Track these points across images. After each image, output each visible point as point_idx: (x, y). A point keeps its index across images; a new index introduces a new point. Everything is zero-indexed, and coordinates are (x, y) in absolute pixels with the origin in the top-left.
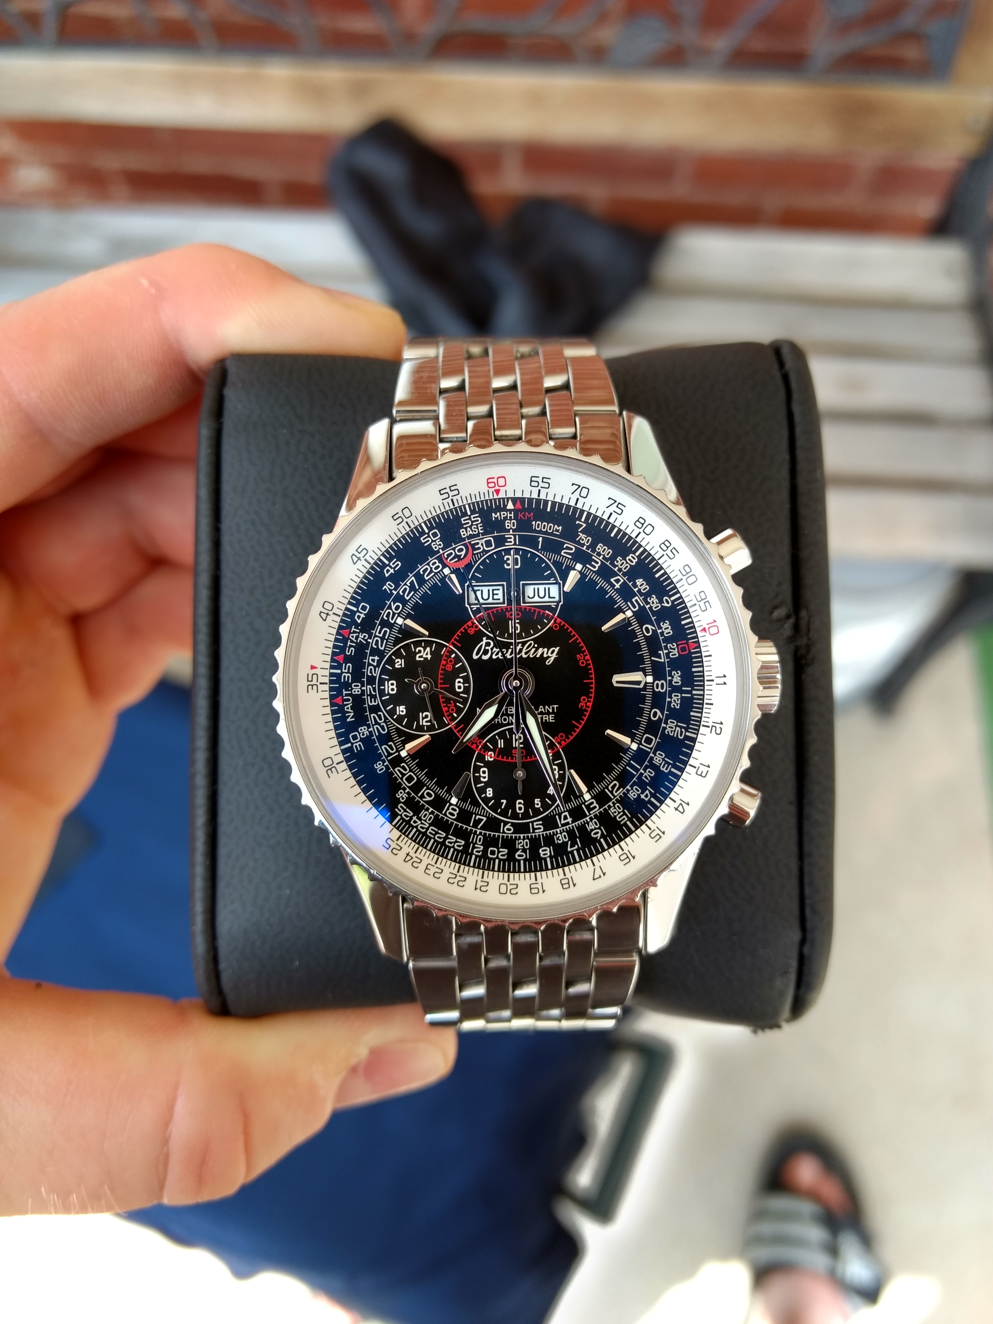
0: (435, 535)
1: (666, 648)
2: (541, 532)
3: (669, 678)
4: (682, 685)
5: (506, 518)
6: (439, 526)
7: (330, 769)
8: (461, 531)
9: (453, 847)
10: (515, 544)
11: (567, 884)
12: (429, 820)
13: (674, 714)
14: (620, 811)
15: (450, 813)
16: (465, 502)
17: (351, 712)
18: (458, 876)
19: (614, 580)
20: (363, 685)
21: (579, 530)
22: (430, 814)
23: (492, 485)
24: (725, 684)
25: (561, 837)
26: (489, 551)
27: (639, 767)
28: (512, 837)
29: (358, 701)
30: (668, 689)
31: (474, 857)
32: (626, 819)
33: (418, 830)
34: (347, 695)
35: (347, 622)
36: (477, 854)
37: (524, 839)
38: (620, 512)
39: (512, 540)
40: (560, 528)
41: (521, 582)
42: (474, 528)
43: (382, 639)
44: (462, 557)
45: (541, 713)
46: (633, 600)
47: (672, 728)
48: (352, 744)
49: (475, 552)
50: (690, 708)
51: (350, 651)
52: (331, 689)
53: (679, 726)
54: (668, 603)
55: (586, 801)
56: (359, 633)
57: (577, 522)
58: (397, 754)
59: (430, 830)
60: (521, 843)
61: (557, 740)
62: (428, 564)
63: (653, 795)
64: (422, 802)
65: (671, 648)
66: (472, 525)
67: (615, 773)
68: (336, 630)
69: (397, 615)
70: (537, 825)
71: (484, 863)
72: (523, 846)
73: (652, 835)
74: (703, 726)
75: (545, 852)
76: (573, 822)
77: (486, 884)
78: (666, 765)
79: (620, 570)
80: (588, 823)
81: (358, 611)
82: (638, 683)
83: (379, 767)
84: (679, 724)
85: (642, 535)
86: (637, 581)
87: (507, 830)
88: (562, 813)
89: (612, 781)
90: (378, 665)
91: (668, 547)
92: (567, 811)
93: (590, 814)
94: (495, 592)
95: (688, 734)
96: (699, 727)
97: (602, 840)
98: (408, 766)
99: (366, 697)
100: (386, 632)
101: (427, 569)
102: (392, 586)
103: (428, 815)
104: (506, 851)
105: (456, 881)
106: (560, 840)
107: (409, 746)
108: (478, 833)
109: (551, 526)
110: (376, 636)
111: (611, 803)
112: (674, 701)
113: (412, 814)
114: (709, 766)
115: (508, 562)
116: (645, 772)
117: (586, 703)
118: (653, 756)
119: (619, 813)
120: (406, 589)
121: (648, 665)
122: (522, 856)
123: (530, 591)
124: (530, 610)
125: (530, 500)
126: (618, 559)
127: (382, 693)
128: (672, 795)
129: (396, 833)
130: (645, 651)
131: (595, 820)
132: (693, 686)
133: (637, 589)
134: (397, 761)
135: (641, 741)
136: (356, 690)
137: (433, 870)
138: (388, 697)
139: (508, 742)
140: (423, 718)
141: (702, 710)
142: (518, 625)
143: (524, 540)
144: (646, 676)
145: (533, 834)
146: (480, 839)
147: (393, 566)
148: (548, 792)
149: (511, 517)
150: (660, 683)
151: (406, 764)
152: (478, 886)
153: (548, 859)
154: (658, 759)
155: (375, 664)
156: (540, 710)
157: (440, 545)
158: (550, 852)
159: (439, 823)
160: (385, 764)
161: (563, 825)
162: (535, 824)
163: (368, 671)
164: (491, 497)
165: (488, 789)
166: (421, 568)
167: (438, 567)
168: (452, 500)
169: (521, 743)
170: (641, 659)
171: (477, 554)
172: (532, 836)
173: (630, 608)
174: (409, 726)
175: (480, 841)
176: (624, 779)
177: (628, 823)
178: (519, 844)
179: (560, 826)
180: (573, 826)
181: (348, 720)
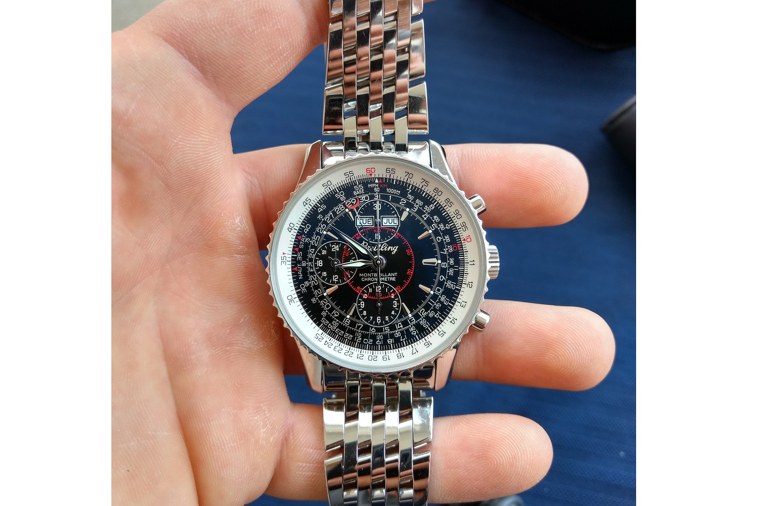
0: (342, 194)
1: (447, 248)
2: (390, 193)
3: (448, 261)
4: (454, 265)
5: (374, 187)
6: (344, 190)
7: (291, 301)
8: (354, 192)
9: (347, 338)
10: (379, 199)
11: (400, 356)
12: (336, 326)
13: (450, 278)
14: (425, 322)
15: (346, 322)
16: (356, 179)
17: (301, 275)
18: (349, 352)
19: (424, 216)
20: (307, 262)
21: (408, 193)
22: (337, 323)
23: (369, 171)
24: (474, 264)
25: (398, 334)
26: (367, 201)
27: (434, 302)
28: (375, 334)
29: (305, 269)
30: (448, 266)
31: (357, 343)
32: (428, 326)
33: (331, 330)
34: (299, 266)
35: (301, 232)
36: (358, 341)
37: (380, 335)
38: (427, 185)
39: (377, 197)
40: (400, 192)
41: (381, 216)
42: (360, 191)
43: (317, 241)
44: (354, 204)
45: (389, 276)
46: (432, 225)
47: (450, 284)
48: (301, 289)
49: (360, 202)
50: (458, 276)
51: (302, 246)
52: (292, 264)
54: (448, 227)
55: (409, 318)
56: (306, 238)
57: (407, 189)
58: (322, 294)
59: (337, 330)
61: (396, 289)
62: (338, 207)
63: (440, 315)
64: (333, 317)
65: (449, 248)
66: (359, 189)
67: (423, 305)
68: (295, 236)
69: (323, 230)
70: (386, 328)
71: (361, 346)
72: (380, 338)
73: (440, 334)
74: (464, 284)
75: (390, 341)
76: (403, 327)
77: (362, 356)
78: (447, 302)
79: (426, 211)
80: (410, 328)
81: (305, 228)
82: (435, 263)
83: (314, 300)
84: (452, 283)
85: (437, 196)
86: (434, 217)
87: (373, 331)
88: (398, 323)
89: (422, 308)
90: (314, 253)
91: (448, 202)
92: (401, 322)
93: (411, 324)
94: (369, 220)
95: (456, 287)
96: (462, 284)
97: (416, 336)
98: (327, 300)
99: (308, 268)
100: (318, 237)
101: (338, 209)
102: (321, 217)
103: (336, 323)
104: (372, 340)
105: (348, 354)
106: (397, 336)
107: (328, 291)
108: (359, 332)
109: (395, 191)
110: (313, 240)
111: (421, 319)
112: (451, 272)
113: (328, 322)
114: (466, 302)
115: (375, 207)
116: (437, 305)
117: (410, 272)
118: (441, 297)
120: (328, 218)
121: (438, 255)
122: (380, 343)
123: (385, 220)
124: (385, 229)
125: (386, 179)
126: (425, 207)
127: (316, 266)
128: (449, 315)
129: (321, 331)
130: (437, 249)
131: (414, 327)
132: (459, 265)
133: (434, 220)
134: (322, 298)
135: (435, 290)
136: (304, 264)
137: (338, 349)
138: (318, 268)
139: (374, 290)
140: (335, 278)
141: (463, 276)
142: (379, 236)
143: (383, 197)
144: (438, 260)
145: (385, 333)
146: (360, 334)
147: (322, 208)
148: (392, 313)
149: (377, 186)
150: (444, 264)
152: (359, 357)
153: (391, 345)
154: (443, 299)
155: (313, 252)
156: (389, 275)
157: (344, 198)
158: (392, 341)
159: (341, 327)
160: (316, 299)
161: (399, 329)
163: (309, 256)
164: (368, 177)
165: (364, 312)
166: (335, 209)
167: (343, 208)
168: (350, 178)
169: (380, 290)
170: (436, 253)
173: (431, 229)
174: (328, 281)
175: (360, 336)
176: (427, 307)
177: (429, 328)
178: (378, 337)
179: (397, 329)
180: (403, 329)
181: (300, 278)
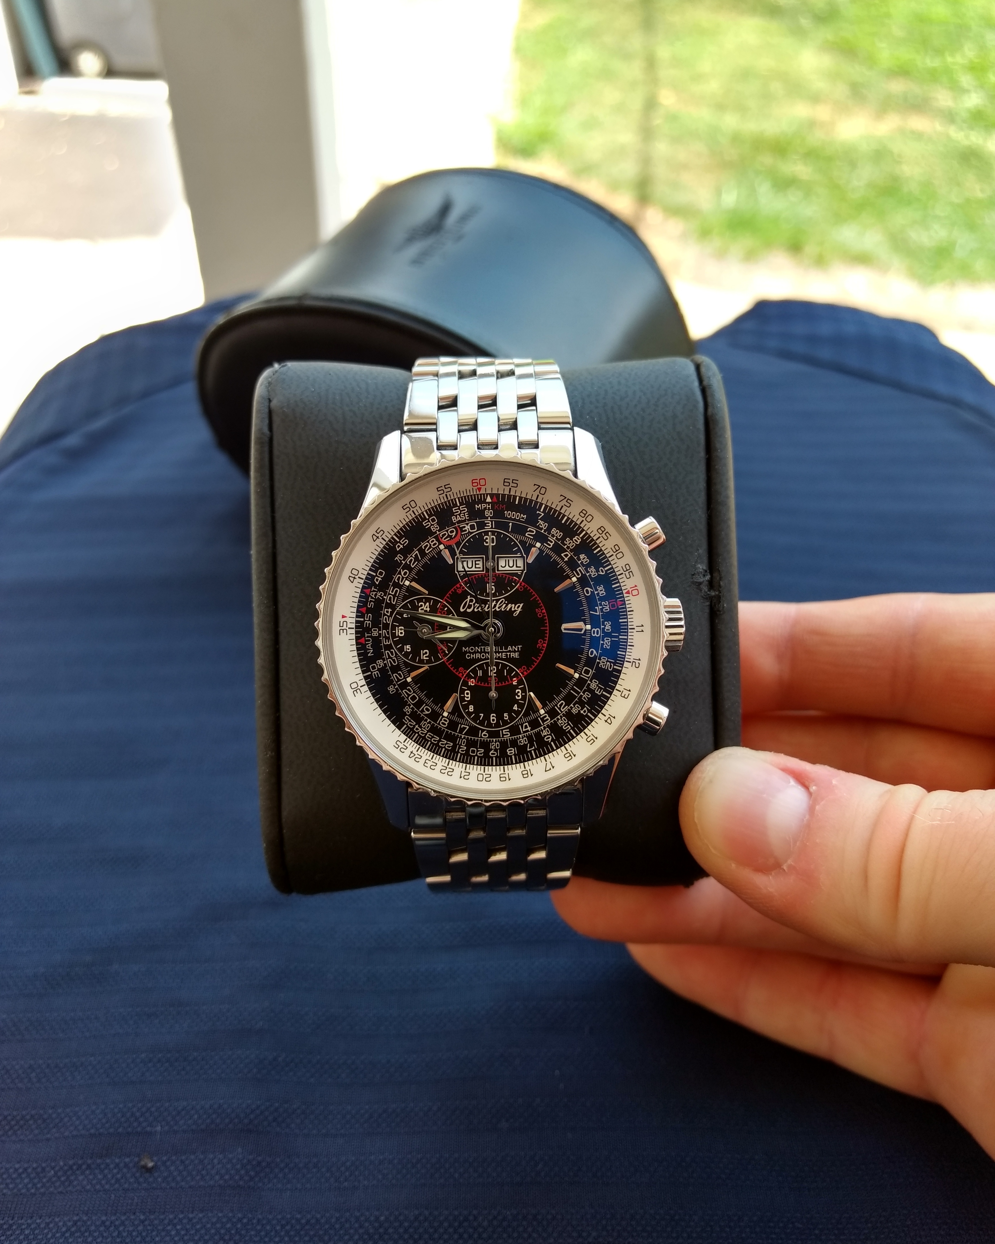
0: (433, 520)
1: (601, 605)
2: (511, 519)
3: (602, 627)
4: (612, 632)
5: (485, 509)
6: (437, 514)
7: (356, 690)
8: (453, 517)
9: (445, 747)
10: (492, 528)
11: (526, 774)
12: (427, 728)
13: (605, 652)
14: (565, 722)
15: (442, 723)
16: (456, 497)
17: (371, 650)
18: (448, 768)
19: (564, 555)
20: (380, 630)
21: (539, 518)
22: (428, 723)
23: (476, 484)
24: (642, 631)
25: (523, 741)
26: (473, 532)
27: (580, 691)
28: (487, 740)
29: (376, 641)
30: (602, 634)
31: (459, 754)
32: (570, 728)
33: (419, 735)
34: (368, 637)
35: (369, 583)
36: (462, 752)
37: (495, 742)
38: (568, 505)
39: (490, 525)
40: (525, 516)
41: (496, 556)
42: (462, 515)
43: (394, 596)
44: (453, 537)
45: (510, 651)
46: (578, 570)
47: (604, 663)
48: (372, 672)
49: (462, 533)
50: (618, 649)
51: (371, 605)
52: (357, 632)
53: (609, 662)
54: (603, 572)
55: (541, 715)
56: (377, 592)
57: (538, 512)
58: (404, 680)
59: (428, 735)
60: (494, 745)
61: (520, 671)
62: (428, 542)
63: (589, 711)
64: (422, 715)
65: (604, 605)
66: (461, 513)
67: (562, 695)
68: (360, 589)
69: (405, 579)
70: (505, 732)
71: (467, 759)
72: (495, 747)
73: (588, 740)
74: (627, 661)
75: (511, 751)
76: (531, 730)
77: (468, 774)
78: (599, 690)
79: (568, 547)
80: (542, 731)
81: (376, 576)
82: (581, 630)
83: (391, 689)
84: (609, 660)
85: (585, 522)
86: (580, 556)
87: (484, 735)
88: (524, 723)
89: (560, 701)
90: (391, 615)
91: (603, 532)
92: (527, 722)
93: (544, 725)
94: (477, 562)
95: (615, 667)
96: (624, 662)
97: (552, 743)
98: (412, 689)
99: (382, 638)
100: (397, 591)
101: (427, 545)
102: (401, 558)
103: (426, 724)
104: (483, 750)
105: (446, 771)
106: (522, 743)
107: (414, 674)
108: (463, 737)
109: (518, 515)
110: (389, 594)
111: (559, 717)
112: (606, 643)
113: (415, 723)
114: (630, 691)
115: (487, 541)
116: (584, 694)
117: (542, 644)
118: (590, 683)
119: (565, 723)
120: (412, 560)
121: (587, 617)
122: (495, 754)
123: (502, 563)
124: (502, 576)
125: (503, 495)
126: (567, 540)
127: (394, 635)
128: (603, 711)
129: (403, 737)
130: (585, 607)
131: (548, 729)
132: (619, 633)
133: (580, 561)
134: (405, 685)
135: (581, 672)
136: (375, 633)
137: (429, 763)
138: (398, 638)
139: (485, 672)
140: (423, 654)
141: (626, 650)
142: (493, 587)
143: (498, 525)
144: (586, 625)
145: (503, 739)
146: (464, 741)
147: (402, 543)
148: (514, 708)
149: (489, 508)
150: (596, 630)
151: (411, 687)
152: (462, 776)
153: (513, 757)
154: (594, 685)
155: (389, 614)
156: (509, 649)
157: (437, 528)
158: (515, 751)
159: (434, 730)
160: (396, 687)
161: (524, 732)
162: (504, 731)
163: (383, 620)
164: (475, 493)
165: (470, 706)
166: (423, 545)
167: (435, 544)
168: (446, 495)
169: (494, 673)
170: (583, 613)
171: (464, 534)
172: (501, 740)
173: (575, 576)
174: (413, 659)
175: (464, 744)
176: (569, 699)
177: (571, 731)
178: (492, 745)
179: (522, 733)
180: (531, 733)
181: (369, 655)
